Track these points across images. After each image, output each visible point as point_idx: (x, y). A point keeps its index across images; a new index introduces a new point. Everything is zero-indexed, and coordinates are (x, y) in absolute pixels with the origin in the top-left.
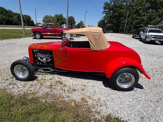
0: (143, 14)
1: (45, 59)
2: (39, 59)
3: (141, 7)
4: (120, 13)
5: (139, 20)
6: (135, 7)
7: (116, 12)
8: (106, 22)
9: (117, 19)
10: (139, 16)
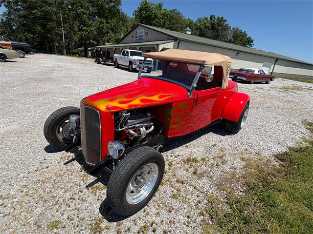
0: (90, 23)
1: (144, 128)
2: (132, 132)
3: (83, 10)
4: (46, 13)
5: (86, 32)
6: (70, 7)
7: (37, 9)
8: (14, 28)
9: (43, 26)
10: (84, 26)
